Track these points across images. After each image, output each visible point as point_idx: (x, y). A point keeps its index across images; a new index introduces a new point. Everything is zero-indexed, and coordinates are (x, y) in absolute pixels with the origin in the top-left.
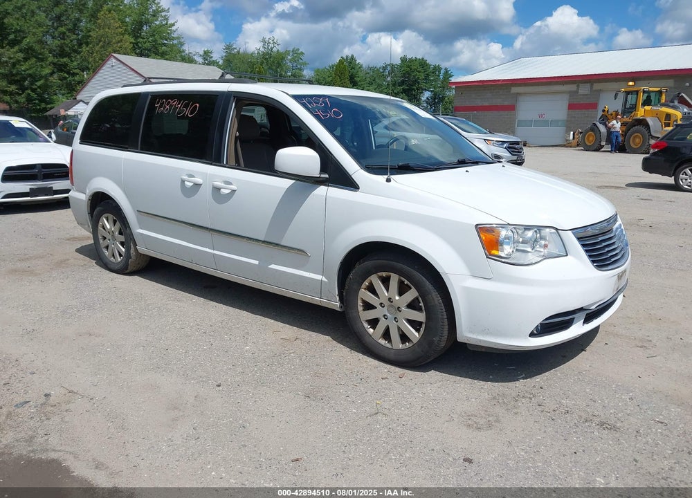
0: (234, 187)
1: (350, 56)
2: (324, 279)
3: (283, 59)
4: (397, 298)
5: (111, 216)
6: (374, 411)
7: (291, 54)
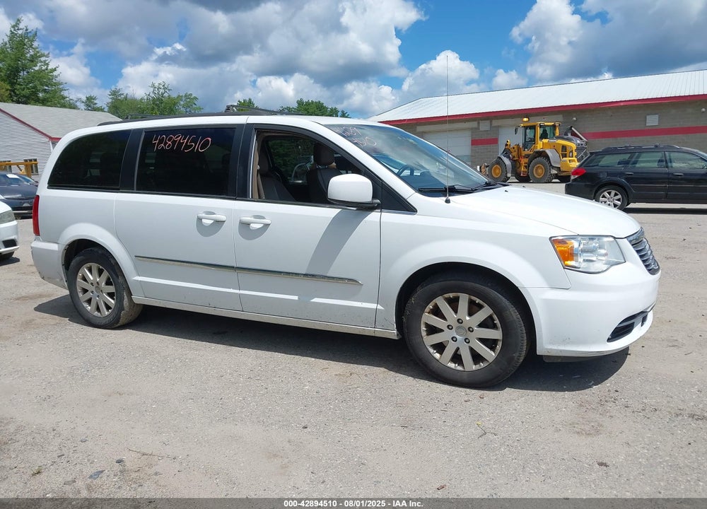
0: (267, 221)
1: (248, 99)
2: (379, 307)
3: (175, 104)
4: (468, 318)
5: (95, 266)
6: (480, 432)
7: (184, 99)
